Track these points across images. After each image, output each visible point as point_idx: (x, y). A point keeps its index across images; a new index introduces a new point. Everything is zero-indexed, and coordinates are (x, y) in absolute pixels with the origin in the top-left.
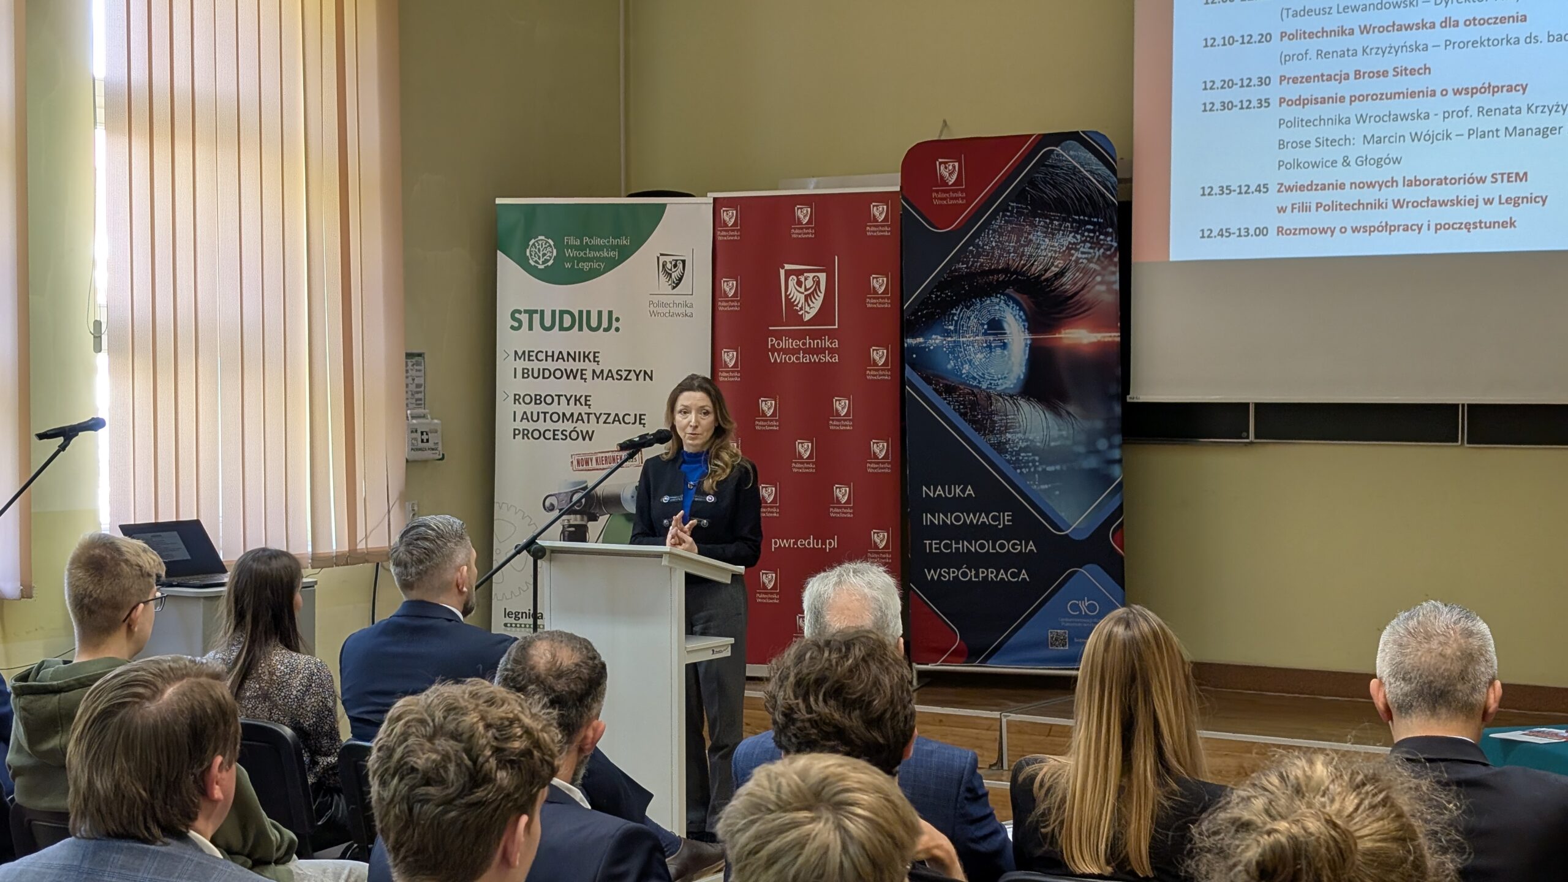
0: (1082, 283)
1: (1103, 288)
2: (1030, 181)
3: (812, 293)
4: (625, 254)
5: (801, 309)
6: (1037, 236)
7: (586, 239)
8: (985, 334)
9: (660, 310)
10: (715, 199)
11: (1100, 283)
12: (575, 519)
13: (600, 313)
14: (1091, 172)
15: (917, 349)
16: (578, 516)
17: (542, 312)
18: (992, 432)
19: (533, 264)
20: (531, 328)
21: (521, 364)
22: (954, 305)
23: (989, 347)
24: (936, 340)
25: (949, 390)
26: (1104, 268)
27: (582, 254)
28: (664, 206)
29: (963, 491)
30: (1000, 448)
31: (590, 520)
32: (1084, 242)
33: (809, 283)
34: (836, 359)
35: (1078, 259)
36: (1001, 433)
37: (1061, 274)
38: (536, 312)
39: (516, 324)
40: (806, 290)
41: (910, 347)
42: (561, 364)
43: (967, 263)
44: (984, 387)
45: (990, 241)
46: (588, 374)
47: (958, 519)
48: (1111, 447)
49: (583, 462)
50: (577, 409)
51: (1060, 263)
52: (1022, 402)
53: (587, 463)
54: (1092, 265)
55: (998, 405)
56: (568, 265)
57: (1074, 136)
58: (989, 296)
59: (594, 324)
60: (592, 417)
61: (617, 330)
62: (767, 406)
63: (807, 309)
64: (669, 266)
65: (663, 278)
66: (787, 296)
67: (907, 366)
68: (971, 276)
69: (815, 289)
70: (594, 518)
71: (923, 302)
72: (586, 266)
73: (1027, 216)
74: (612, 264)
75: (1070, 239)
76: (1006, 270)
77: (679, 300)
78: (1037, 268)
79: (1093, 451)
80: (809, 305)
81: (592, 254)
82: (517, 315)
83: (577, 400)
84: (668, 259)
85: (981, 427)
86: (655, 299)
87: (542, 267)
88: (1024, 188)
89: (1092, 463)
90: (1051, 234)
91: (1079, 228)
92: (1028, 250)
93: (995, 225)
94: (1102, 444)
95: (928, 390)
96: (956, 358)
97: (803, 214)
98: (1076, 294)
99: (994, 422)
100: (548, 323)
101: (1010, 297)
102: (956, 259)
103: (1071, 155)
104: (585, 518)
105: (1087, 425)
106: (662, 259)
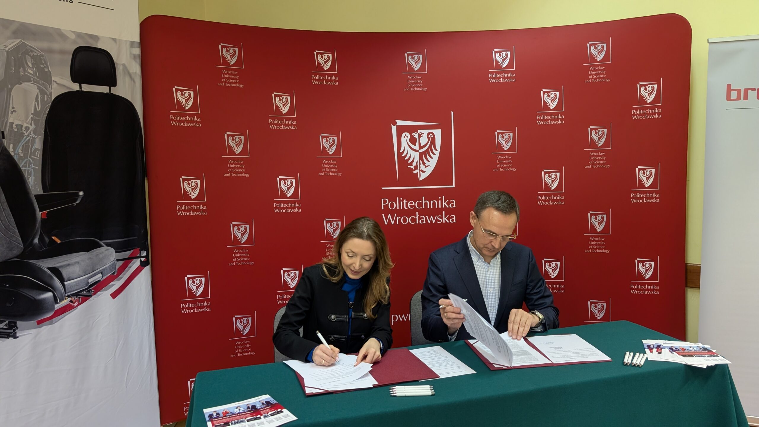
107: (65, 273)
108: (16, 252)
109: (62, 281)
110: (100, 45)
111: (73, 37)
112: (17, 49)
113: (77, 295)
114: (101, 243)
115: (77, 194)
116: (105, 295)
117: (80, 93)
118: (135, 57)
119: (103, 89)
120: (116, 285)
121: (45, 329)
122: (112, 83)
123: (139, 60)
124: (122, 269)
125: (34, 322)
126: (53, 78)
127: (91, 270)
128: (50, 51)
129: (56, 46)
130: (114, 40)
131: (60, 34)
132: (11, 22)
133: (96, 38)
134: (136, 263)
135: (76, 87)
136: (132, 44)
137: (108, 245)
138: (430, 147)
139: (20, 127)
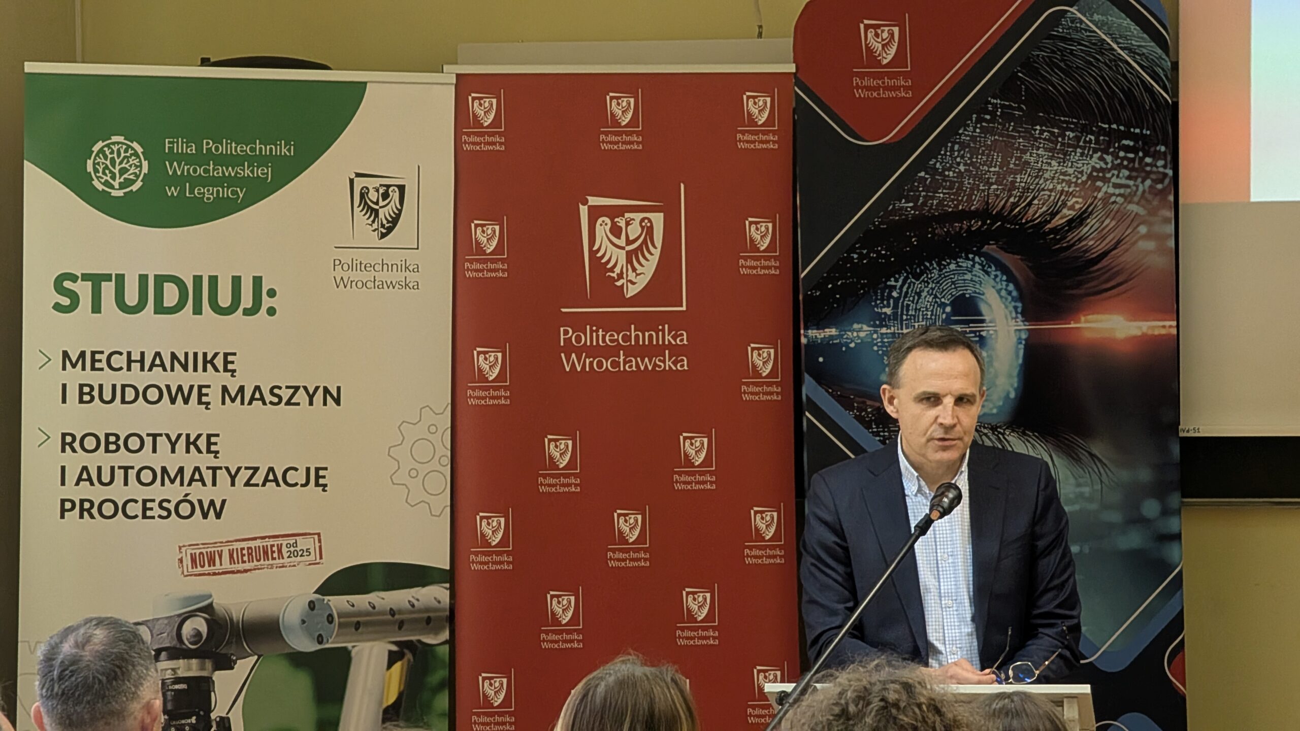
1: (1150, 245)
2: (1024, 60)
3: (640, 248)
4: (286, 173)
5: (620, 276)
6: (1038, 156)
7: (208, 144)
8: (945, 320)
9: (356, 275)
10: (458, 76)
11: (1147, 237)
12: (189, 668)
13: (236, 281)
14: (1131, 51)
15: (825, 347)
16: (194, 661)
17: (120, 279)
19: (100, 187)
20: (96, 308)
21: (76, 377)
22: (892, 271)
24: (859, 332)
26: (1152, 212)
27: (200, 171)
28: (362, 86)
31: (218, 667)
32: (1119, 167)
33: (634, 231)
34: (683, 365)
35: (1108, 196)
37: (1079, 220)
38: (108, 278)
39: (66, 301)
40: (629, 242)
41: (813, 346)
42: (158, 377)
43: (915, 199)
45: (954, 164)
46: (214, 395)
48: (1166, 512)
49: (204, 560)
50: (190, 461)
51: (1077, 203)
52: (1012, 438)
53: (212, 562)
54: (1133, 208)
56: (172, 191)
58: (955, 256)
59: (225, 300)
60: (222, 474)
61: (271, 311)
62: (559, 450)
63: (631, 275)
64: (373, 196)
65: (361, 216)
66: (592, 254)
67: (807, 377)
68: (922, 222)
69: (645, 241)
70: (225, 664)
71: (836, 266)
72: (209, 194)
73: (1019, 121)
74: (260, 191)
75: (1095, 161)
76: (984, 213)
77: (392, 258)
78: (1038, 210)
79: (1136, 520)
80: (634, 270)
81: (219, 172)
82: (67, 284)
83: (191, 443)
84: (371, 183)
86: (346, 256)
87: (120, 193)
88: (1014, 76)
89: (1133, 540)
90: (1062, 155)
91: (1109, 144)
92: (1022, 180)
93: (965, 134)
94: (1151, 508)
95: (846, 419)
97: (621, 108)
98: (1105, 254)
100: (131, 298)
101: (991, 260)
102: (896, 192)
103: (1093, 22)
104: (209, 664)
105: (1125, 475)
106: (359, 183)
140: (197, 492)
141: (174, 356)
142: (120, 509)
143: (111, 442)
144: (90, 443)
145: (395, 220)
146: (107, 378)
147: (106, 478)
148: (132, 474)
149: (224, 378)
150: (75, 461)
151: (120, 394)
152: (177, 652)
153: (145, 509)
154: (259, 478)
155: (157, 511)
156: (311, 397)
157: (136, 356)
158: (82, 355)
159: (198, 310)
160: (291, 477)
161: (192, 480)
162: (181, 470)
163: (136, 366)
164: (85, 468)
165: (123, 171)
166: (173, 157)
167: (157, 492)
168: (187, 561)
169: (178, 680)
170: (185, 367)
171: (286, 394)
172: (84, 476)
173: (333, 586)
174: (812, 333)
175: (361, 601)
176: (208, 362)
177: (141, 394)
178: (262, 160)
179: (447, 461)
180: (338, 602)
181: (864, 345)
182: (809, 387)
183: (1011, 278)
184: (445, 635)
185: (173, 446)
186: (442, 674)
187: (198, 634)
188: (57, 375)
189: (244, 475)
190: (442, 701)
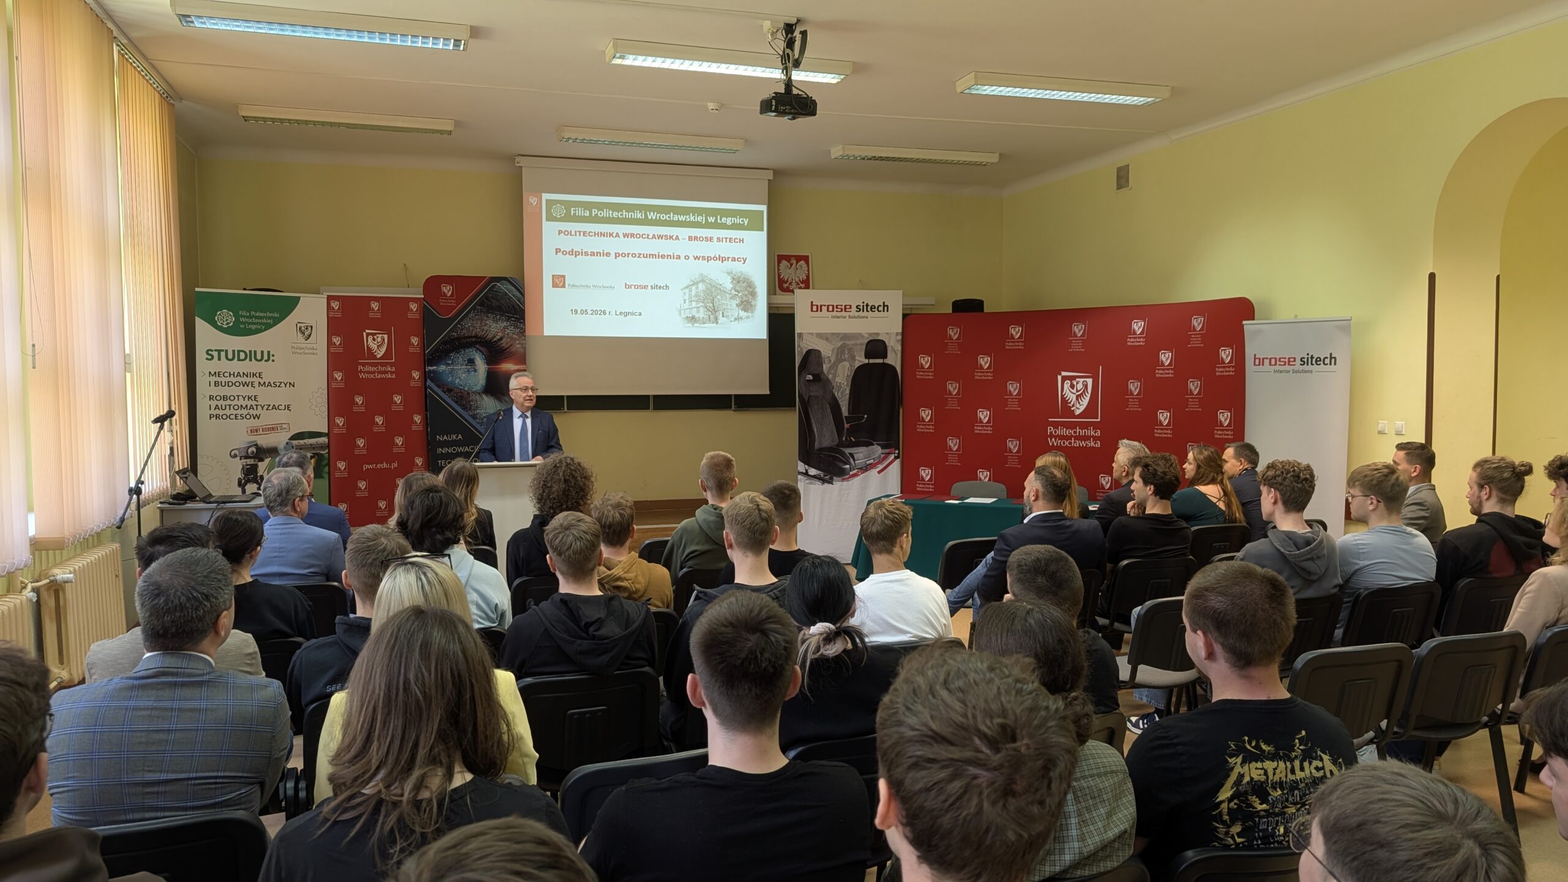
0: (509, 344)
1: (518, 346)
2: (486, 297)
3: (381, 344)
4: (277, 322)
5: (375, 352)
6: (490, 322)
7: (253, 313)
8: (466, 365)
9: (298, 351)
10: (328, 296)
11: (518, 344)
12: (251, 461)
13: (262, 352)
14: (514, 296)
15: (433, 372)
16: (252, 460)
17: (227, 351)
18: (470, 409)
19: (220, 325)
20: (219, 359)
21: (213, 379)
22: (451, 351)
23: (468, 371)
24: (442, 368)
25: (450, 391)
26: (520, 337)
27: (251, 320)
28: (299, 298)
29: (457, 437)
30: (474, 417)
31: (259, 461)
32: (511, 325)
33: (379, 339)
34: (394, 376)
35: (508, 333)
36: (474, 410)
37: (501, 339)
38: (223, 350)
39: (210, 357)
40: (378, 343)
41: (429, 371)
42: (239, 379)
43: (457, 332)
44: (466, 389)
45: (467, 323)
46: (256, 384)
47: (454, 450)
49: (254, 431)
50: (249, 403)
51: (500, 334)
52: (484, 396)
53: (257, 431)
54: (515, 336)
55: (472, 397)
56: (242, 326)
57: (505, 279)
58: (468, 348)
59: (259, 357)
60: (259, 407)
61: (273, 361)
62: (359, 400)
63: (379, 352)
64: (303, 328)
65: (300, 335)
66: (367, 346)
67: (428, 380)
68: (458, 339)
69: (382, 342)
70: (262, 460)
71: (436, 350)
72: (253, 327)
73: (484, 313)
74: (268, 327)
75: (505, 324)
76: (476, 337)
77: (309, 346)
78: (490, 336)
80: (379, 350)
81: (257, 321)
82: (210, 352)
83: (249, 398)
84: (302, 325)
85: (464, 408)
86: (295, 345)
87: (226, 326)
88: (483, 301)
90: (496, 322)
91: (507, 319)
92: (486, 328)
93: (471, 315)
95: (439, 391)
96: (453, 376)
97: (375, 306)
98: (507, 348)
99: (471, 405)
100: (230, 357)
101: (478, 349)
102: (452, 330)
103: (504, 287)
104: (257, 460)
106: (299, 325)
107: (856, 456)
108: (836, 443)
109: (854, 460)
110: (880, 338)
111: (867, 336)
112: (841, 346)
113: (860, 469)
114: (874, 443)
115: (863, 417)
116: (874, 471)
117: (869, 364)
118: (898, 341)
119: (880, 361)
120: (881, 467)
121: (845, 483)
122: (885, 356)
123: (900, 343)
124: (885, 459)
125: (840, 479)
126: (857, 358)
127: (868, 457)
128: (856, 345)
129: (858, 342)
130: (887, 333)
131: (860, 334)
132: (840, 334)
133: (878, 334)
134: (892, 457)
135: (866, 361)
136: (897, 334)
137: (877, 444)
138: (1084, 391)
139: (840, 383)
140: (252, 412)
141: (244, 373)
142: (229, 417)
143: (225, 398)
144: (218, 398)
145: (310, 336)
146: (223, 380)
147: (224, 408)
148: (232, 407)
149: (260, 380)
150: (214, 403)
151: (228, 384)
152: (246, 457)
153: (236, 417)
154: (270, 408)
155: (239, 417)
156: (286, 385)
157: (232, 373)
158: (215, 373)
159: (251, 360)
160: (280, 407)
161: (250, 408)
162: (247, 406)
163: (232, 376)
164: (217, 405)
165: (227, 320)
166: (242, 316)
167: (239, 412)
168: (249, 431)
169: (247, 465)
170: (247, 376)
171: (278, 384)
172: (217, 407)
173: (293, 438)
174: (429, 368)
175: (302, 442)
176: (254, 375)
177: (234, 384)
178: (270, 318)
179: (326, 403)
180: (295, 442)
181: (443, 371)
182: (429, 382)
183: (483, 354)
184: (327, 451)
185: (244, 399)
186: (326, 462)
187: (253, 452)
188: (208, 379)
189: (266, 407)
190: (326, 469)
